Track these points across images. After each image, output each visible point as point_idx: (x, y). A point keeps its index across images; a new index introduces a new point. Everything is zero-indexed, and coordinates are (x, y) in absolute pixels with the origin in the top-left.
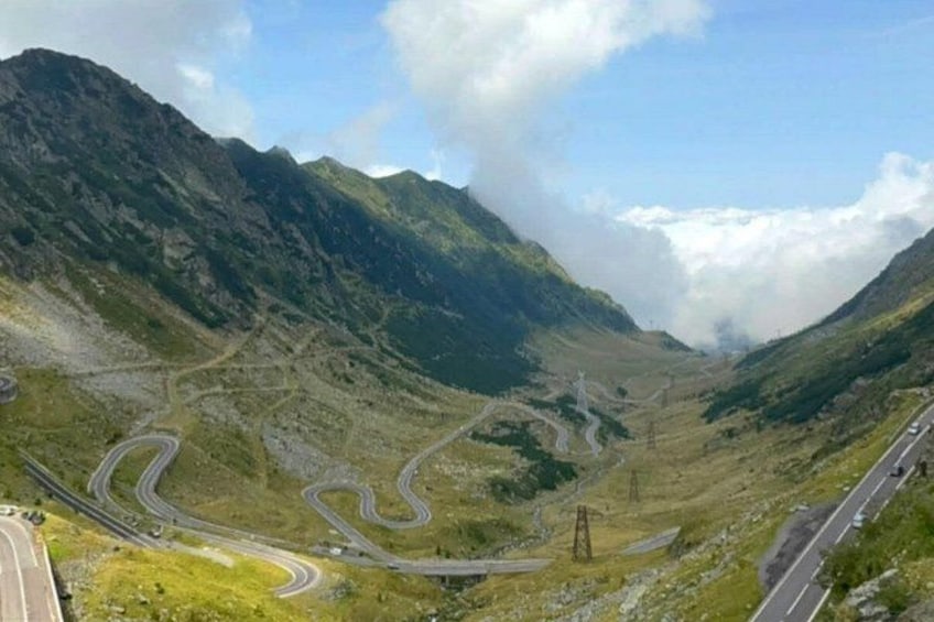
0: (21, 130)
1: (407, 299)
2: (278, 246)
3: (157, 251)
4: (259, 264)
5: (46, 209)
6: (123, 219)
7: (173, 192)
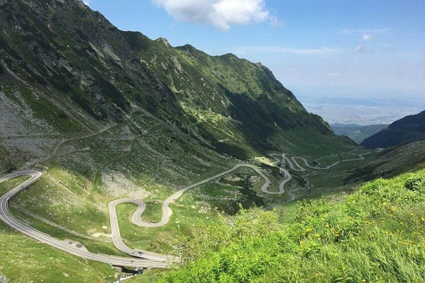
0: (9, 19)
1: (214, 113)
2: (147, 84)
3: (76, 82)
4: (135, 92)
5: (17, 57)
6: (61, 65)
7: (96, 55)
